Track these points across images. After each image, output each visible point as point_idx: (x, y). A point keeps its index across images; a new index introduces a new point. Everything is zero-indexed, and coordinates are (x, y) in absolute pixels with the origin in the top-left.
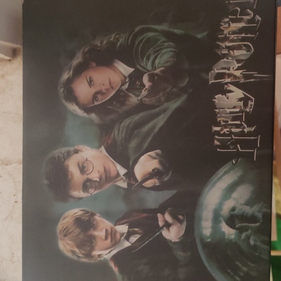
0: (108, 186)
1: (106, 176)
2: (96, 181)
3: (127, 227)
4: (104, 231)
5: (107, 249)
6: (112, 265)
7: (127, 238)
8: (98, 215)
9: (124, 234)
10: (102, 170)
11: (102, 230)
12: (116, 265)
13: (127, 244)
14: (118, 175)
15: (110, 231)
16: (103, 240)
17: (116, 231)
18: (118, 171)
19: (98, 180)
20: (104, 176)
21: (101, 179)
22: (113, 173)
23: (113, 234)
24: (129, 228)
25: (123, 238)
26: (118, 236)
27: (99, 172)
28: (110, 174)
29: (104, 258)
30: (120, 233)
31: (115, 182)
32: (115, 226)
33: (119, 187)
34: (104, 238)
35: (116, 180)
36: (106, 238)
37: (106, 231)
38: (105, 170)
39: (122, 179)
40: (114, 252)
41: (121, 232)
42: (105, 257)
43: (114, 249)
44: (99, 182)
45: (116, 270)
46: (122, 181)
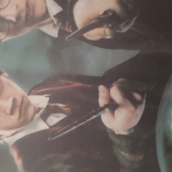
0: (28, 30)
1: (27, 15)
2: (11, 21)
3: (48, 99)
4: (11, 100)
5: (11, 128)
6: (14, 154)
7: (44, 117)
8: (6, 74)
9: (40, 109)
10: (23, 5)
11: (8, 98)
12: (20, 154)
13: (42, 126)
14: (46, 14)
15: (19, 101)
16: (7, 114)
17: (29, 104)
18: (47, 8)
19: (14, 19)
20: (23, 15)
21: (18, 18)
22: (39, 11)
23: (23, 107)
24: (50, 101)
25: (38, 115)
26: (31, 111)
27: (17, 7)
28: (34, 11)
29: (5, 142)
30: (35, 107)
31: (41, 25)
32: (29, 94)
33: (44, 35)
34: (8, 111)
35: (42, 22)
36: (12, 112)
37: (14, 100)
38: (27, 5)
39: (52, 21)
40: (21, 135)
41: (37, 106)
42: (7, 140)
43: (22, 130)
44: (14, 23)
45: (19, 162)
46: (51, 26)
